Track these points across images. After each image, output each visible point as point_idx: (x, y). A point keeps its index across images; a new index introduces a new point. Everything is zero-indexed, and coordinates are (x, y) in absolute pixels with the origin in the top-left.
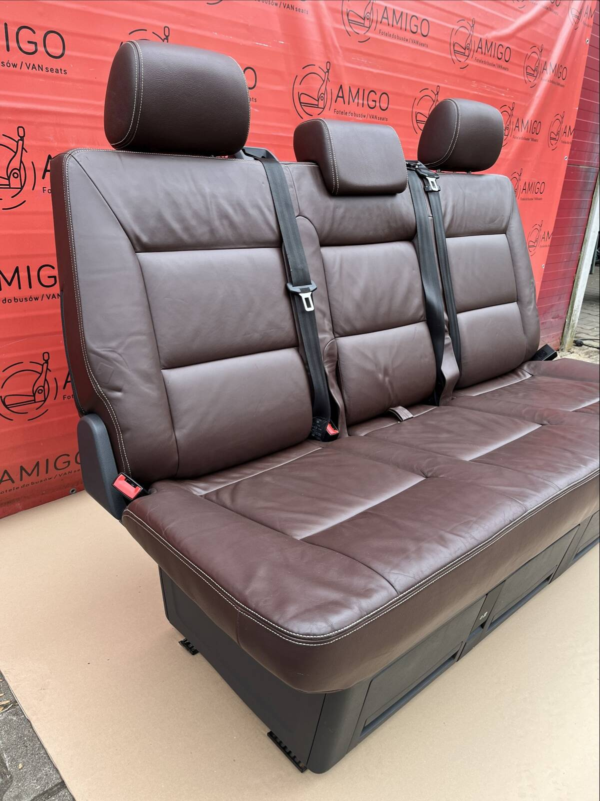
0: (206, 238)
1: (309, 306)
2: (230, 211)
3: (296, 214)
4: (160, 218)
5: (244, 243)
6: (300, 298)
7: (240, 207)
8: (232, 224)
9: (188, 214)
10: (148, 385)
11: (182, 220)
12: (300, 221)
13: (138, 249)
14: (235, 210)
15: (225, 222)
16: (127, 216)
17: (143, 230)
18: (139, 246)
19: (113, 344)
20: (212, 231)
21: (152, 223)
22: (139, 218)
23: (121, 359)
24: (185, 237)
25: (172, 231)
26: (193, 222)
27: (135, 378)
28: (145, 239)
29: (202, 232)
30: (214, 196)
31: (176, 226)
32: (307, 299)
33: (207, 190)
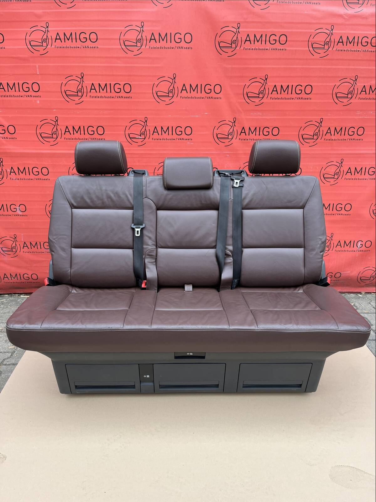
0: (100, 205)
1: (138, 233)
2: (112, 195)
3: (144, 197)
4: (82, 198)
5: (117, 207)
6: (135, 230)
7: (117, 194)
8: (112, 200)
9: (94, 197)
10: (64, 252)
11: (91, 199)
12: (146, 200)
13: (72, 207)
14: (115, 196)
15: (109, 200)
16: (70, 197)
17: (75, 202)
18: (73, 207)
19: (55, 237)
20: (103, 203)
21: (79, 199)
22: (74, 197)
23: (56, 242)
24: (91, 204)
25: (86, 202)
26: (95, 199)
27: (58, 249)
28: (75, 204)
29: (99, 203)
30: (106, 190)
31: (88, 200)
32: (138, 231)
33: (104, 188)
